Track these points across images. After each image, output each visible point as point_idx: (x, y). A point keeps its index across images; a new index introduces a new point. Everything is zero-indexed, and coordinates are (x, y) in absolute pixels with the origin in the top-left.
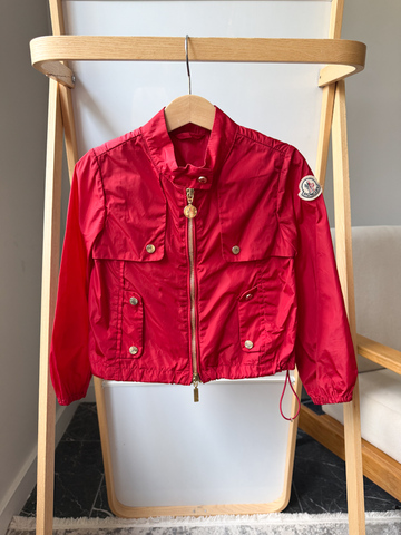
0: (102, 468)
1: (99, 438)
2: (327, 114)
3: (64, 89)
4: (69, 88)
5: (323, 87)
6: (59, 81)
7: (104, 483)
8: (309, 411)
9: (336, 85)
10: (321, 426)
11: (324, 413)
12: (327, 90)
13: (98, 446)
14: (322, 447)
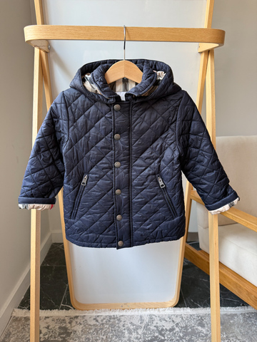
0: (67, 281)
1: (65, 264)
2: (203, 70)
3: (43, 54)
4: (46, 52)
5: (201, 53)
6: (40, 49)
7: (68, 290)
8: (192, 248)
9: (209, 52)
10: (199, 257)
11: (200, 249)
12: (203, 55)
13: (65, 269)
14: (200, 270)
